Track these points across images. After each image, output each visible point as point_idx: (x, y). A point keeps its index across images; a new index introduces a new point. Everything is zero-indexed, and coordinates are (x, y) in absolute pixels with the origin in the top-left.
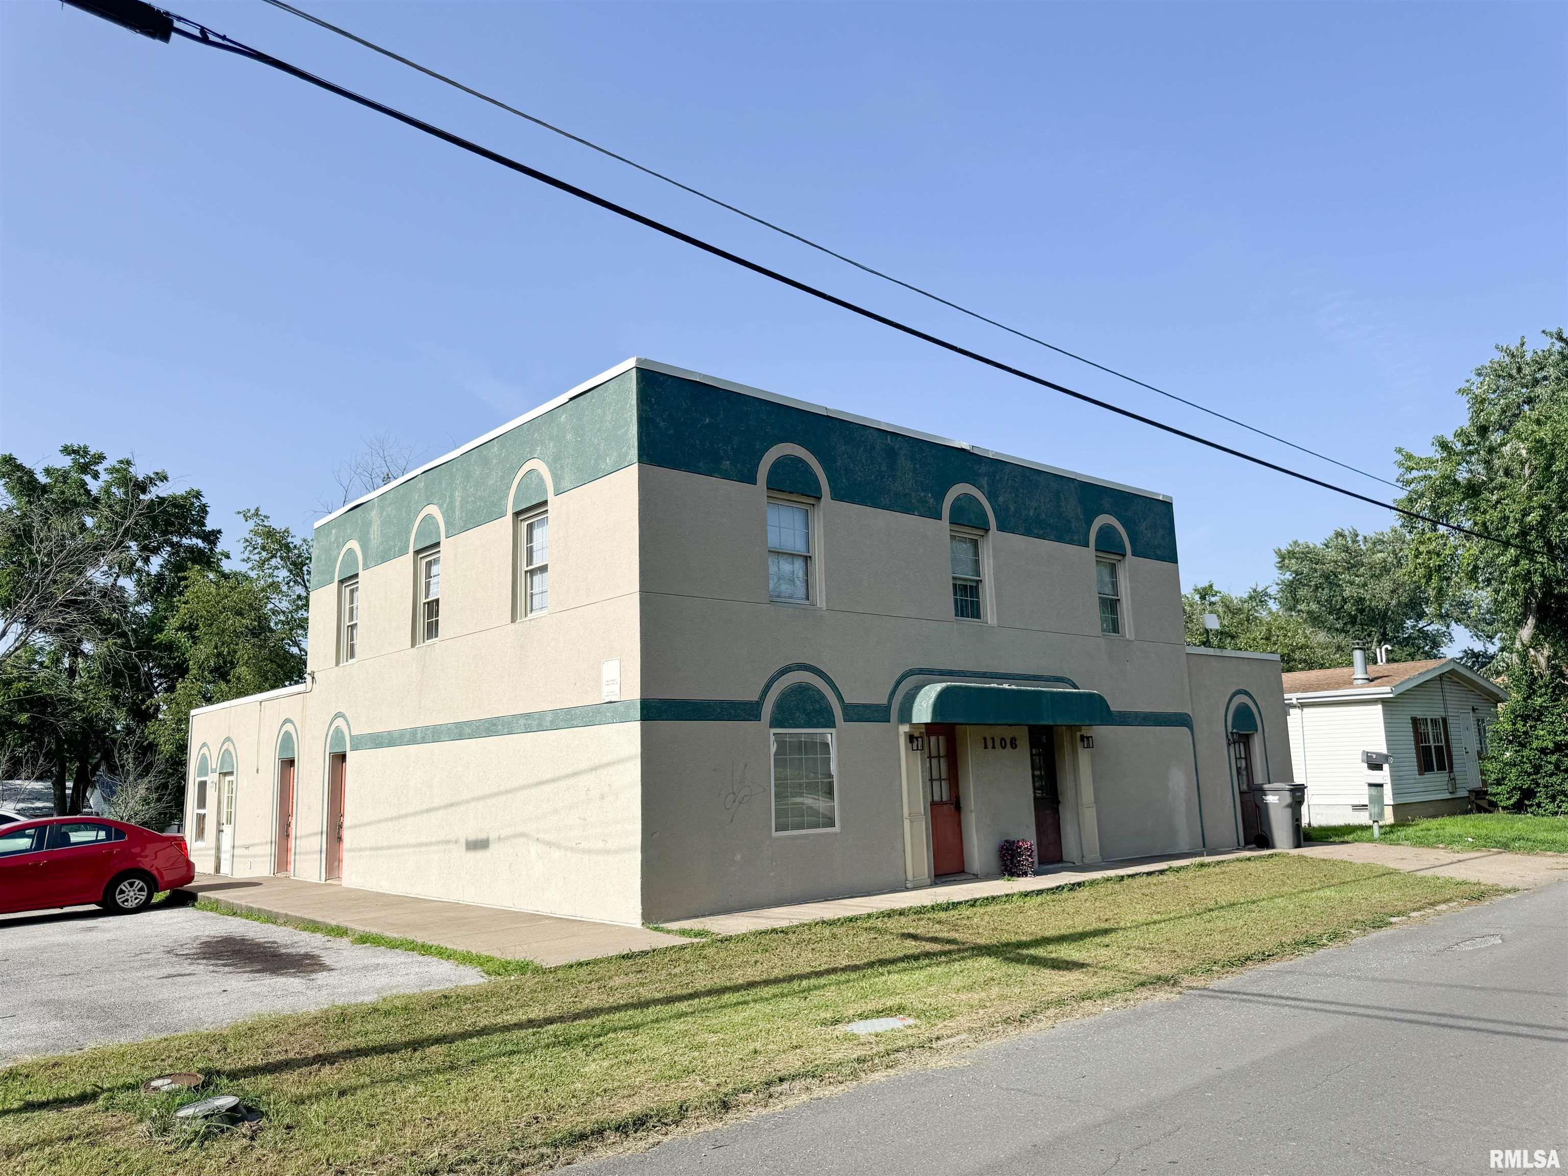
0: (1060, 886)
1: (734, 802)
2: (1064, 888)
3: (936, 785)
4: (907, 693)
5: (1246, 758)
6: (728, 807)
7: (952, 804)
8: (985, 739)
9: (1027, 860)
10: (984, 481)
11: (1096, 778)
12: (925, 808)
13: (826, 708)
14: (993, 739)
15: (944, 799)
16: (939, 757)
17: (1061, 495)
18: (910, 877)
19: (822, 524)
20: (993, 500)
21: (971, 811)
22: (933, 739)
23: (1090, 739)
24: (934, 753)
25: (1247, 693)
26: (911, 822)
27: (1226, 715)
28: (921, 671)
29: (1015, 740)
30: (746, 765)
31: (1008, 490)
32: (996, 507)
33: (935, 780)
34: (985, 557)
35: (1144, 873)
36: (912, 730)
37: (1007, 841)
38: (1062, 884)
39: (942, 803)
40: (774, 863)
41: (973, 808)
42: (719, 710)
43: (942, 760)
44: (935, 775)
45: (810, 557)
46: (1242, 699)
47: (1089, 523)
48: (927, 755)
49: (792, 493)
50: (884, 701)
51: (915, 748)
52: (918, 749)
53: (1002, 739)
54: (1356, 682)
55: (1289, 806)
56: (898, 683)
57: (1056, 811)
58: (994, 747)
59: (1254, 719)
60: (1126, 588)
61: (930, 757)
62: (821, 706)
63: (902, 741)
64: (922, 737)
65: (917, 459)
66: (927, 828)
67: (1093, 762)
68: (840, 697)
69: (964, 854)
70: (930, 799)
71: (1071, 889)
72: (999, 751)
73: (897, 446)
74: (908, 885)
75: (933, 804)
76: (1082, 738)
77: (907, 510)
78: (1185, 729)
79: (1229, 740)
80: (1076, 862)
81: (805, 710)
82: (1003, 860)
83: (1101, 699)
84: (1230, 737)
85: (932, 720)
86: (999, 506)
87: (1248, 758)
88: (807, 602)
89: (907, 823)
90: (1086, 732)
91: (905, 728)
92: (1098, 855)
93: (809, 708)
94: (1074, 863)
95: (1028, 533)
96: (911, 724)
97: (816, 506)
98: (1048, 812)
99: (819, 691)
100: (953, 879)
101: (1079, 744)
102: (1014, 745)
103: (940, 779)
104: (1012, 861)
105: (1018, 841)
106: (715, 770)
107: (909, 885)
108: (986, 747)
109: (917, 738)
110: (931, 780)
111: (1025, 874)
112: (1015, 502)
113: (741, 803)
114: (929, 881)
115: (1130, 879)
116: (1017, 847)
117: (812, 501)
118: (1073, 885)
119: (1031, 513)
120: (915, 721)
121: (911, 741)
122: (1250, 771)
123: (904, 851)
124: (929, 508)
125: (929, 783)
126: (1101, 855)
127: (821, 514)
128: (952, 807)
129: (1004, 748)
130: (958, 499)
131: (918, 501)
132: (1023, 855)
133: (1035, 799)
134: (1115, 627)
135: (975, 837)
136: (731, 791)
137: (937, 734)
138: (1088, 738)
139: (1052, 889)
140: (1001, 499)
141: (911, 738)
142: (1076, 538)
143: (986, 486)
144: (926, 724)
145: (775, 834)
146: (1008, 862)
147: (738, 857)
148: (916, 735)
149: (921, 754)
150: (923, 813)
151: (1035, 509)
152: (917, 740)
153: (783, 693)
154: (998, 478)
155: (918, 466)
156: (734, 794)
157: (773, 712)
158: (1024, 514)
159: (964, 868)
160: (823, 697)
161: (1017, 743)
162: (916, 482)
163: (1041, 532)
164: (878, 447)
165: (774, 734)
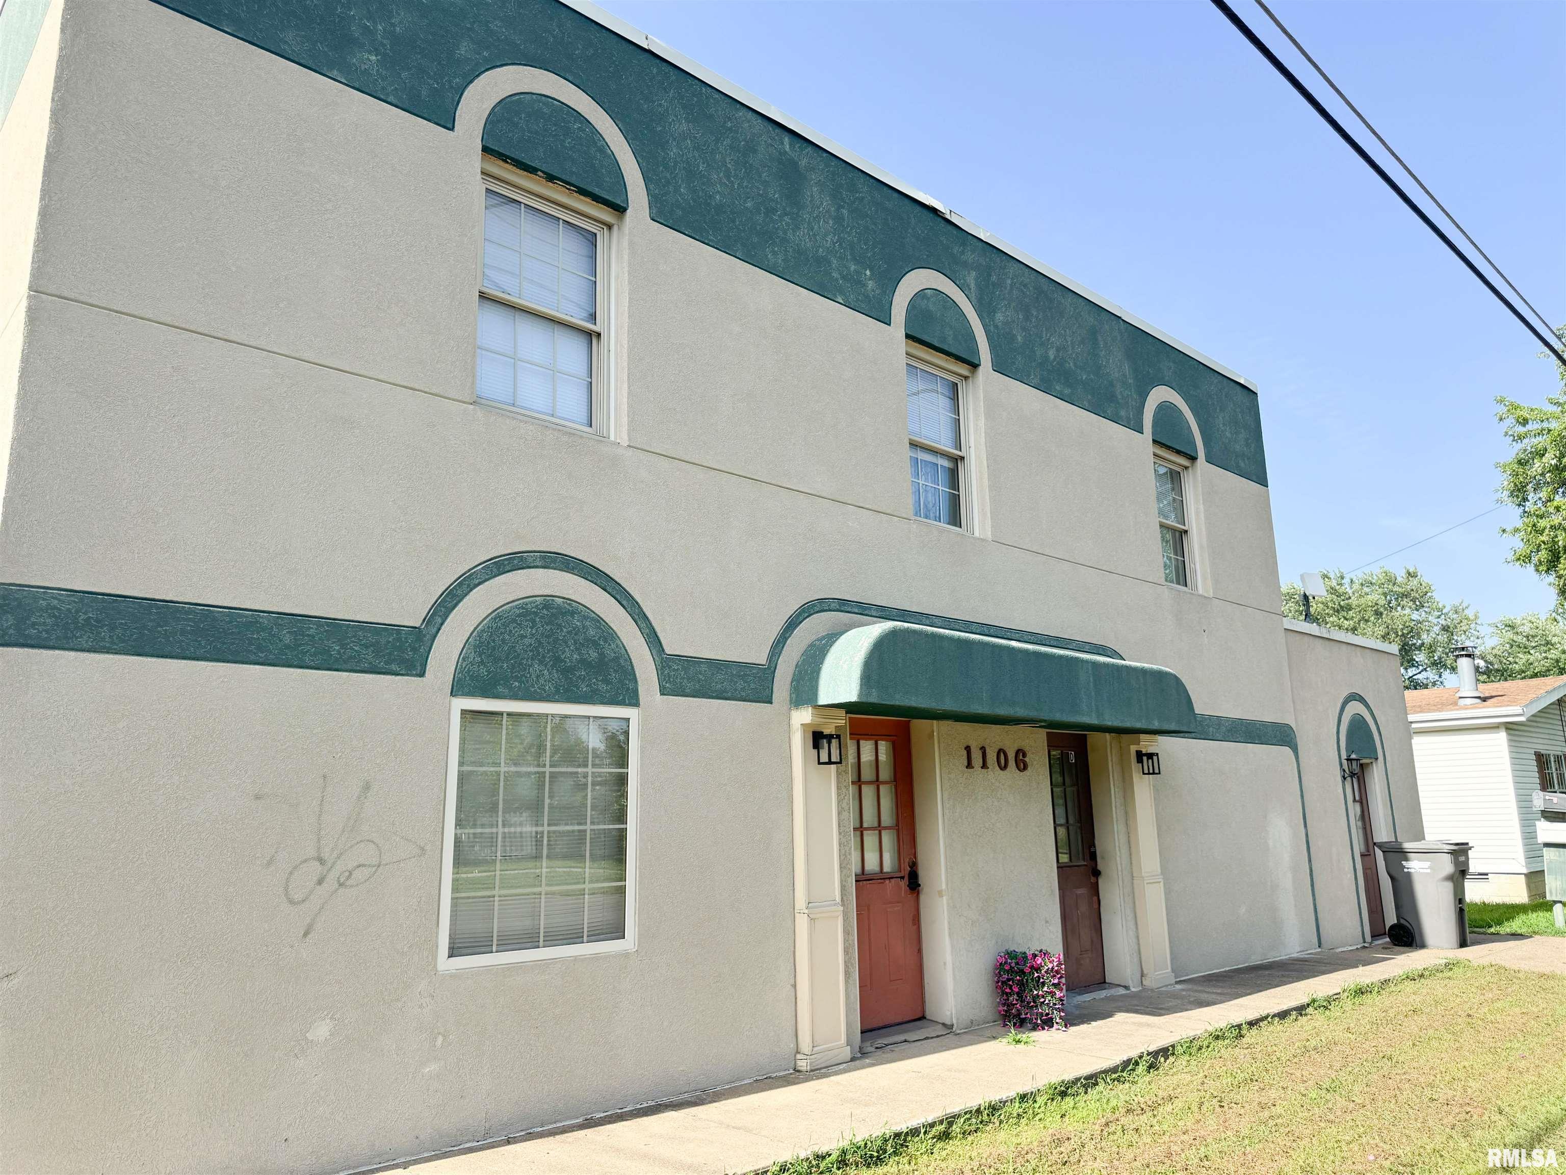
0: (1129, 1061)
1: (320, 882)
2: (1137, 1063)
3: (870, 839)
4: (811, 645)
5: (1361, 802)
6: (297, 897)
7: (902, 878)
8: (968, 749)
9: (1052, 994)
10: (971, 278)
11: (1163, 828)
12: (843, 888)
13: (616, 659)
14: (983, 749)
15: (887, 868)
16: (877, 782)
17: (1100, 338)
18: (805, 1046)
19: (625, 265)
20: (985, 315)
21: (940, 894)
22: (867, 747)
23: (1155, 758)
24: (867, 774)
25: (1362, 700)
26: (812, 920)
27: (1338, 732)
28: (843, 605)
29: (1024, 755)
30: (367, 787)
31: (1013, 304)
32: (992, 328)
33: (868, 829)
34: (971, 416)
35: (1274, 1016)
36: (819, 720)
37: (1010, 954)
38: (1134, 1054)
39: (881, 877)
40: (440, 1039)
41: (944, 887)
42: (288, 639)
43: (883, 789)
44: (869, 818)
45: (599, 335)
46: (1355, 708)
47: (1144, 396)
48: (850, 777)
49: (551, 178)
50: (760, 657)
51: (824, 758)
52: (830, 762)
53: (1001, 751)
54: (1462, 702)
55: (1450, 878)
56: (792, 624)
57: (1095, 890)
58: (984, 766)
59: (1374, 740)
60: (1197, 513)
61: (858, 782)
62: (602, 655)
63: (798, 743)
64: (838, 737)
65: (843, 200)
66: (846, 932)
67: (1157, 800)
68: (653, 639)
69: (926, 981)
70: (855, 867)
71: (1151, 1066)
72: (994, 771)
73: (803, 163)
74: (799, 1063)
75: (863, 878)
76: (1140, 756)
77: (822, 290)
78: (1287, 750)
79: (1344, 771)
80: (1130, 984)
81: (557, 660)
82: (1004, 993)
83: (1177, 681)
84: (1345, 767)
85: (860, 695)
86: (996, 327)
87: (1364, 802)
88: (588, 429)
89: (802, 923)
90: (1148, 744)
91: (803, 716)
92: (1170, 970)
93: (570, 656)
94: (1127, 988)
95: (1045, 387)
96: (817, 707)
97: (615, 228)
98: (1080, 891)
99: (598, 621)
100: (902, 1037)
101: (1135, 766)
102: (1022, 766)
103: (879, 828)
104: (1021, 998)
105: (1035, 956)
106: (258, 797)
107: (803, 1065)
108: (969, 765)
109: (830, 738)
110: (860, 829)
111: (1048, 1023)
112: (1024, 329)
113: (341, 885)
114: (847, 1053)
115: (1254, 1031)
116: (1032, 967)
117: (605, 215)
118: (1155, 1054)
119: (1052, 354)
120: (823, 700)
121: (816, 746)
122: (1367, 819)
123: (794, 986)
124: (867, 297)
125: (853, 840)
126: (1173, 971)
127: (625, 243)
128: (904, 884)
129: (1004, 768)
130: (921, 295)
131: (843, 278)
132: (1043, 984)
133: (1061, 867)
134: (1180, 575)
135: (946, 943)
136: (311, 852)
137: (874, 735)
138: (1150, 756)
139: (1114, 1070)
140: (999, 317)
141: (818, 738)
142: (1123, 413)
143: (972, 286)
144: (849, 708)
145: (446, 964)
146: (1013, 998)
147: (321, 1031)
148: (827, 731)
149: (838, 774)
150: (838, 899)
151: (1058, 350)
152: (829, 743)
153: (499, 617)
154: (994, 278)
155: (845, 212)
156: (321, 861)
157: (463, 658)
158: (1038, 353)
159: (924, 1011)
160: (608, 634)
161: (1027, 759)
162: (841, 241)
163: (1067, 391)
164: (762, 148)
165: (464, 712)
